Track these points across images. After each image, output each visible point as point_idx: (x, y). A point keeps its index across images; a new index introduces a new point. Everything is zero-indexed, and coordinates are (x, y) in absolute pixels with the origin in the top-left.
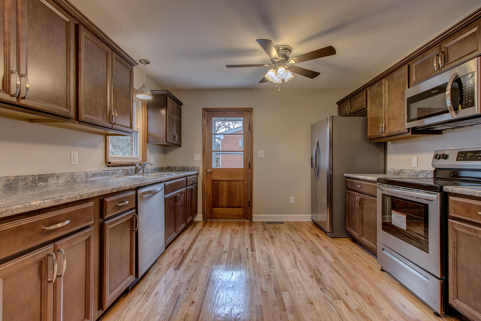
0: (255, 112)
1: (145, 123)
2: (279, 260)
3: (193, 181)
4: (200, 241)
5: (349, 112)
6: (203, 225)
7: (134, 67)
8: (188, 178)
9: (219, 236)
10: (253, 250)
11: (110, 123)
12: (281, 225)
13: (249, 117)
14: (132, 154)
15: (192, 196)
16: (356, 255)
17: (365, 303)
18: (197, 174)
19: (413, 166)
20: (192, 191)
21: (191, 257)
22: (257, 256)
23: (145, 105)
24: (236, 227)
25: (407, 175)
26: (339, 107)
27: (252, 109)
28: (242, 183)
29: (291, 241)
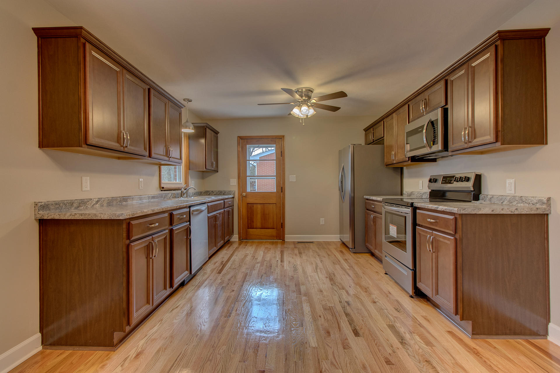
0: (287, 139)
1: (187, 152)
2: (303, 268)
3: (229, 204)
4: (237, 256)
5: (372, 140)
6: (239, 244)
7: (182, 109)
8: (225, 201)
9: (254, 252)
10: (282, 261)
11: (168, 157)
12: (311, 244)
13: (281, 144)
14: (176, 179)
15: (228, 217)
16: (370, 265)
17: (361, 291)
18: (233, 198)
19: (420, 188)
20: (228, 213)
21: (230, 266)
22: (285, 265)
23: (187, 136)
24: (269, 246)
25: (415, 196)
26: (365, 134)
27: (283, 136)
28: (275, 206)
29: (317, 256)
